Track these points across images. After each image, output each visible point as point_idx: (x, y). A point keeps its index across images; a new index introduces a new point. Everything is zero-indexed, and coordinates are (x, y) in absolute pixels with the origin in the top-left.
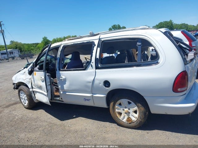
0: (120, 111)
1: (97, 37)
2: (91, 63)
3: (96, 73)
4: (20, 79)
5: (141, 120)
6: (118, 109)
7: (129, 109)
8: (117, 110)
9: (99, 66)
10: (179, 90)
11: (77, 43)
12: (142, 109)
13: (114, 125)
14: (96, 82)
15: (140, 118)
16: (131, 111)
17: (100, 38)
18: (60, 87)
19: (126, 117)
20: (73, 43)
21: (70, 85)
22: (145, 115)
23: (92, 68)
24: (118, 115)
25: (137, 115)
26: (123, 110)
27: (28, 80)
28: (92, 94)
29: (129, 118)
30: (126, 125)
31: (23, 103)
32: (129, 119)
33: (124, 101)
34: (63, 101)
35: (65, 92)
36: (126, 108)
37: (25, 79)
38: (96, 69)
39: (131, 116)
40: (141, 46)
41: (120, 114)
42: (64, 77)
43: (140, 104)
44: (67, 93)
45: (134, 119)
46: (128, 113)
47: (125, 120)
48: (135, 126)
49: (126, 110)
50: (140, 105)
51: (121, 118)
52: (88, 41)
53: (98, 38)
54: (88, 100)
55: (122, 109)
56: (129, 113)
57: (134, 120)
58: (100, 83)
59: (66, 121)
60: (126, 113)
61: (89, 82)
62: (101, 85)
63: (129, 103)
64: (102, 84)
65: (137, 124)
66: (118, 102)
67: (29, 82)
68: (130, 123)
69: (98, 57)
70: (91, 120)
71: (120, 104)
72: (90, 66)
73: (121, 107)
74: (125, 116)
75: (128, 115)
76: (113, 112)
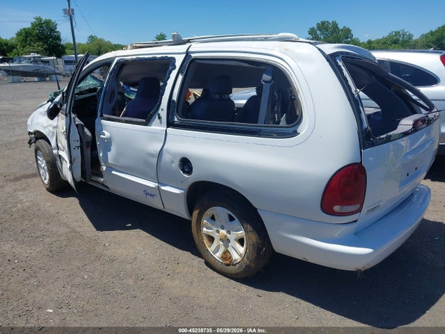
0: (211, 232)
1: (183, 48)
2: (160, 112)
3: (168, 135)
4: (38, 124)
5: (248, 263)
6: (207, 229)
7: (229, 232)
8: (204, 229)
9: (176, 120)
10: (337, 208)
11: (142, 56)
12: (254, 237)
13: (198, 262)
14: (166, 157)
15: (248, 258)
16: (233, 236)
17: (190, 50)
18: (101, 155)
19: (222, 249)
20: (134, 57)
21: (119, 154)
22: (257, 253)
23: (161, 122)
24: (206, 241)
25: (242, 250)
26: (218, 231)
27: (51, 129)
28: (159, 183)
29: (228, 254)
30: (219, 266)
31: (43, 178)
32: (226, 255)
33: (221, 212)
34: (107, 187)
35: (110, 168)
36: (223, 228)
37: (46, 127)
38: (168, 127)
39: (230, 249)
40: (269, 85)
41: (211, 239)
42: (107, 134)
43: (251, 225)
44: (113, 172)
45: (236, 257)
46: (226, 241)
47: (218, 256)
48: (237, 274)
49: (223, 232)
50: (249, 228)
51: (211, 249)
52: (164, 56)
53: (185, 51)
54: (151, 195)
55: (215, 229)
56: (228, 241)
57: (236, 260)
58: (173, 162)
59: (107, 233)
60: (221, 240)
61: (152, 155)
62: (174, 165)
63: (231, 219)
64: (176, 165)
65: (241, 270)
66: (210, 212)
67: (53, 133)
68: (227, 265)
69: (175, 98)
70: (158, 240)
71: (213, 218)
72: (157, 117)
73: (213, 225)
74: (219, 246)
75: (226, 246)
76: (197, 232)
